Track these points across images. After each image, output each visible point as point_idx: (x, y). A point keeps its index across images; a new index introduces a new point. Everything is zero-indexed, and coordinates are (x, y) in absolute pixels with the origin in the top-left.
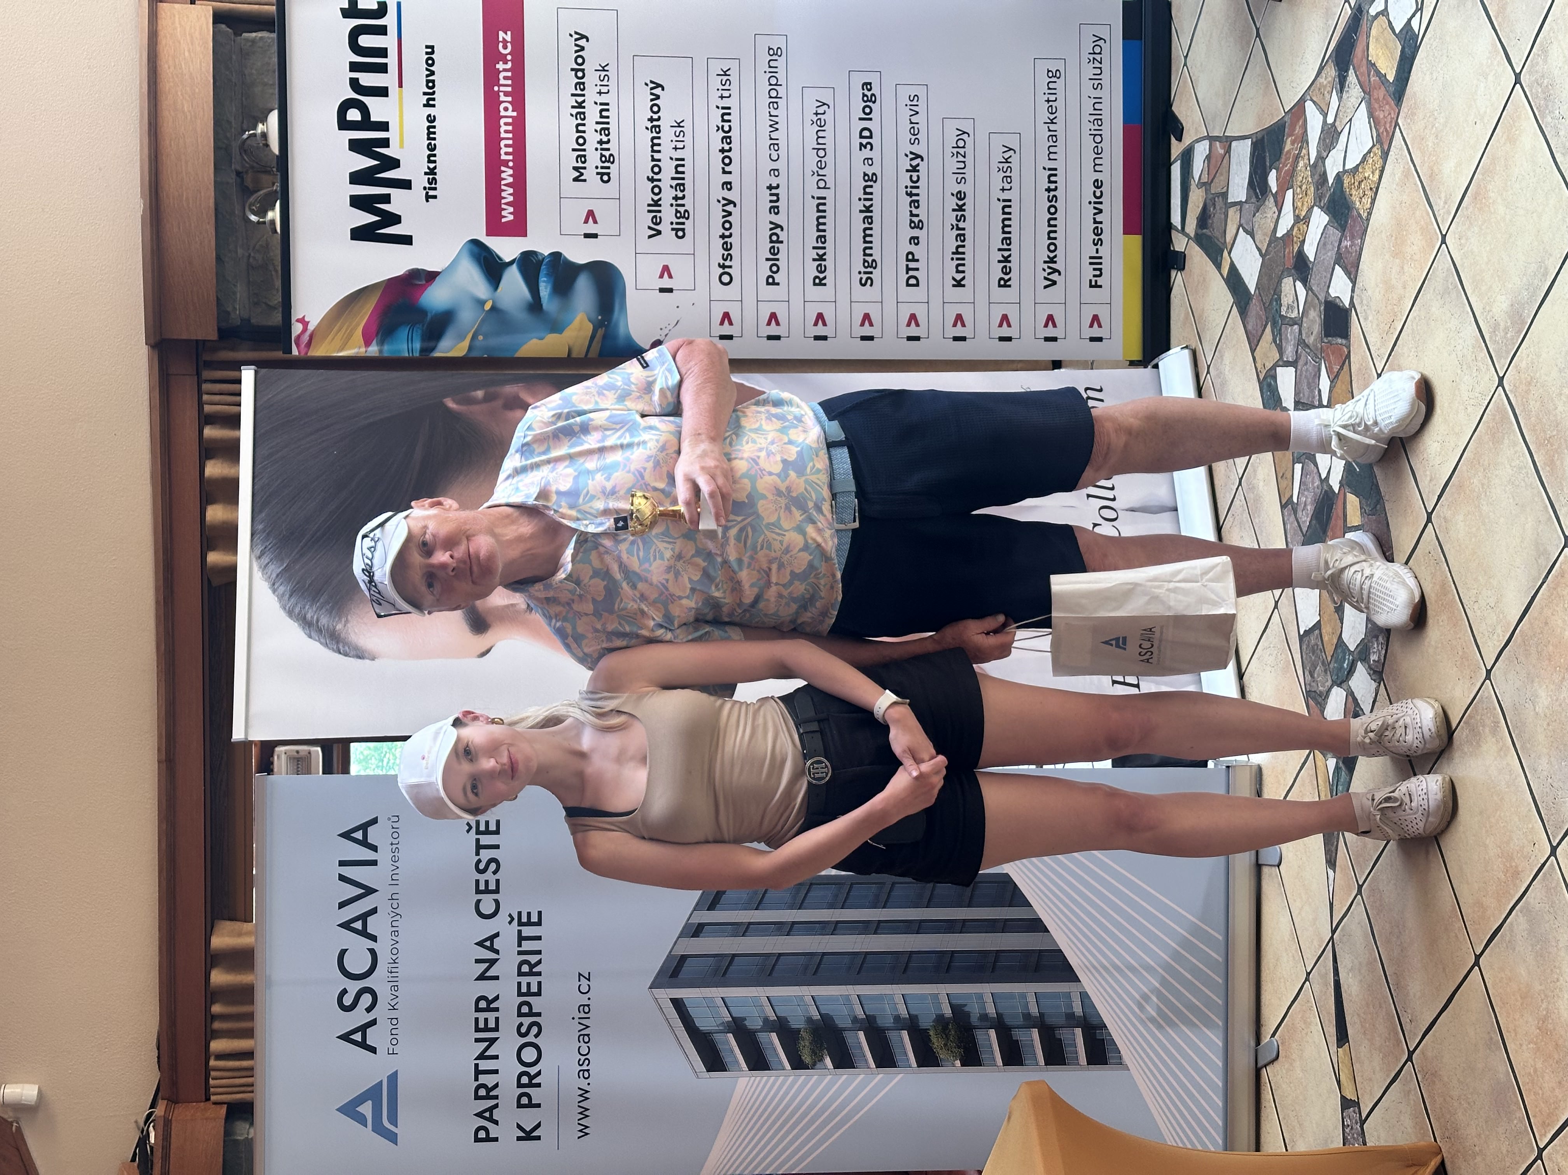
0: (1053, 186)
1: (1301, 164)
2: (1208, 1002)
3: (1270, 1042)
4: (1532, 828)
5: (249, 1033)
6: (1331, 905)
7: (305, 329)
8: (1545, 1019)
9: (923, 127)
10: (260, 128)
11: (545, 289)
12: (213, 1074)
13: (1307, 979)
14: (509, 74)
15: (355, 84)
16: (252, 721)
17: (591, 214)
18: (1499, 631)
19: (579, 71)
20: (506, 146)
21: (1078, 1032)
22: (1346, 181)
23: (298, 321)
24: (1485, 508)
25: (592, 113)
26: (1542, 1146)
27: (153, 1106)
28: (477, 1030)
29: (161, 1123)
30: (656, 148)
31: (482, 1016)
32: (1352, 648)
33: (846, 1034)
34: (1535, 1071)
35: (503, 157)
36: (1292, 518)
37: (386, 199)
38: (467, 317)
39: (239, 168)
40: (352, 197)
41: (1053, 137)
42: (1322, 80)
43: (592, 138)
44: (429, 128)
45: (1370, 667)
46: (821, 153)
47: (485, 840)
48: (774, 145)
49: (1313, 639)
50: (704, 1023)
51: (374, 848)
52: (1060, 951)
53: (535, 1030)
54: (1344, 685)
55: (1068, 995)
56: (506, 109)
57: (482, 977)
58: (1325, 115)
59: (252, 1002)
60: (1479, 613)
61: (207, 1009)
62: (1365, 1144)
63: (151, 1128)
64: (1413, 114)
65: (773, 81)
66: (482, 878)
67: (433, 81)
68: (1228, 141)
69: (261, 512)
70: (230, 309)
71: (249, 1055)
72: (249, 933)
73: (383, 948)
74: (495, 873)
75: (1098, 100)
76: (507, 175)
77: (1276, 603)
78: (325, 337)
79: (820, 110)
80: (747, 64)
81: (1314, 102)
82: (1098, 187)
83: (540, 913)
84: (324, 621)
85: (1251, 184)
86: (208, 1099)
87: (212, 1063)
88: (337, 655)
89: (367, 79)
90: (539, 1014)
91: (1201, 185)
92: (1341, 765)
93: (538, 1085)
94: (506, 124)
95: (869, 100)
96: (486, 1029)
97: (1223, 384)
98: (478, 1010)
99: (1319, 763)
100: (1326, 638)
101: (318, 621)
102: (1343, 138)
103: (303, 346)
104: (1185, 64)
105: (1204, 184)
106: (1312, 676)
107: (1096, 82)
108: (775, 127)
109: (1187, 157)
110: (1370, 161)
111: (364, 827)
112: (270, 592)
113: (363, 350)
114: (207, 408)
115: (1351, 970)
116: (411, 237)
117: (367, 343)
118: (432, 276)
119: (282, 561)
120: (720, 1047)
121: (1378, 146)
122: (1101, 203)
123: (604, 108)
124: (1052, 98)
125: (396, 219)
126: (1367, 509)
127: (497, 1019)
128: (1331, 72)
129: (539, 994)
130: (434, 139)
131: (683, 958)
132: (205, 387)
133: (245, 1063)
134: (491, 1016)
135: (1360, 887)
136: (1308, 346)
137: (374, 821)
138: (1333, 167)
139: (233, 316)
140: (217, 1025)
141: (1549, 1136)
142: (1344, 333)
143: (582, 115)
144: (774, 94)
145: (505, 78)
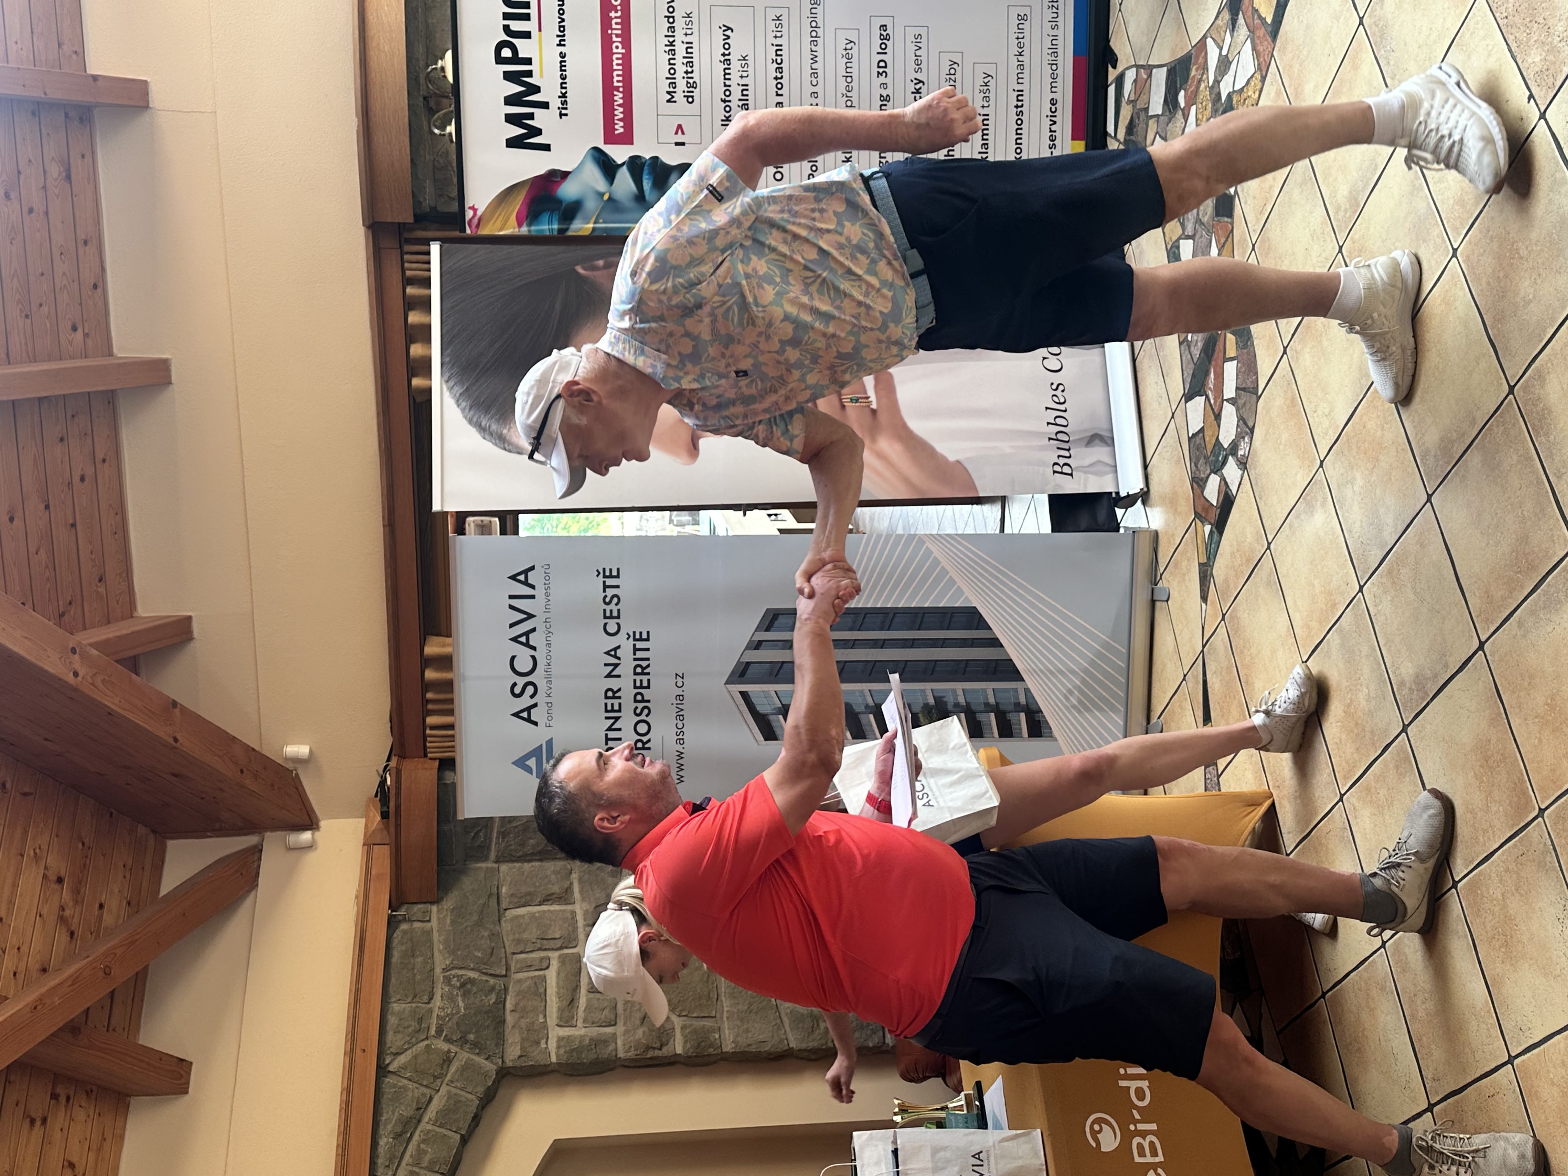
0: (1020, 104)
1: (1203, 85)
2: (1115, 696)
3: (1157, 722)
4: (1347, 573)
5: (451, 712)
6: (1203, 628)
7: (475, 214)
8: (1349, 706)
9: (924, 59)
10: (440, 63)
11: (647, 185)
12: (429, 739)
13: (1184, 679)
14: (619, 20)
15: (506, 29)
16: (446, 498)
17: (680, 127)
18: (1331, 432)
19: (670, 18)
20: (618, 75)
21: (1023, 716)
22: (1235, 99)
23: (470, 208)
24: (1325, 343)
25: (680, 50)
26: (1343, 792)
27: (389, 760)
28: (607, 711)
29: (394, 772)
30: (727, 77)
31: (609, 702)
32: (1226, 446)
33: (862, 717)
34: (1341, 740)
35: (616, 84)
36: (1187, 352)
37: (531, 116)
38: (591, 205)
39: (426, 94)
40: (506, 115)
41: (1021, 66)
42: (1219, 22)
43: (681, 69)
44: (561, 62)
45: (1238, 459)
46: (849, 80)
47: (609, 582)
48: (814, 74)
49: (1198, 440)
50: (762, 709)
51: (533, 587)
52: (1011, 660)
53: (646, 711)
54: (1219, 473)
55: (1016, 690)
56: (617, 47)
57: (609, 676)
58: (1221, 49)
59: (452, 691)
60: (1317, 419)
61: (423, 696)
62: (1220, 790)
63: (388, 775)
64: (1285, 48)
65: (814, 24)
66: (608, 608)
67: (564, 27)
68: (1149, 68)
69: (447, 349)
70: (421, 200)
71: (451, 727)
72: (449, 645)
73: (540, 655)
74: (617, 604)
75: (1055, 37)
76: (618, 98)
77: (1173, 414)
78: (488, 221)
79: (849, 47)
80: (795, 12)
81: (1213, 39)
82: (1053, 104)
83: (648, 632)
84: (494, 427)
85: (1166, 101)
86: (426, 756)
87: (428, 732)
88: (503, 452)
89: (516, 26)
90: (649, 701)
91: (1129, 102)
92: (1214, 529)
93: (649, 749)
94: (617, 59)
95: (885, 38)
96: (613, 711)
97: (1141, 252)
98: (607, 697)
99: (1199, 529)
100: (1207, 439)
101: (490, 426)
102: (1233, 66)
103: (474, 227)
104: (1120, 10)
105: (1132, 101)
106: (1196, 466)
107: (1054, 24)
108: (814, 59)
109: (1120, 81)
110: (1253, 84)
111: (526, 572)
112: (455, 406)
113: (517, 230)
114: (408, 273)
115: (1215, 673)
116: (549, 145)
117: (520, 225)
118: (565, 175)
119: (463, 384)
120: (774, 724)
121: (1259, 72)
122: (1055, 116)
123: (689, 45)
124: (1021, 36)
125: (538, 132)
126: (1241, 344)
127: (620, 704)
128: (1226, 16)
129: (648, 687)
130: (565, 71)
131: (748, 664)
132: (406, 257)
133: (450, 732)
134: (616, 702)
135: (1224, 615)
136: (1203, 224)
137: (532, 568)
138: (1225, 89)
139: (424, 205)
140: (430, 707)
141: (1348, 785)
142: (1230, 213)
143: (672, 52)
144: (814, 34)
145: (616, 23)
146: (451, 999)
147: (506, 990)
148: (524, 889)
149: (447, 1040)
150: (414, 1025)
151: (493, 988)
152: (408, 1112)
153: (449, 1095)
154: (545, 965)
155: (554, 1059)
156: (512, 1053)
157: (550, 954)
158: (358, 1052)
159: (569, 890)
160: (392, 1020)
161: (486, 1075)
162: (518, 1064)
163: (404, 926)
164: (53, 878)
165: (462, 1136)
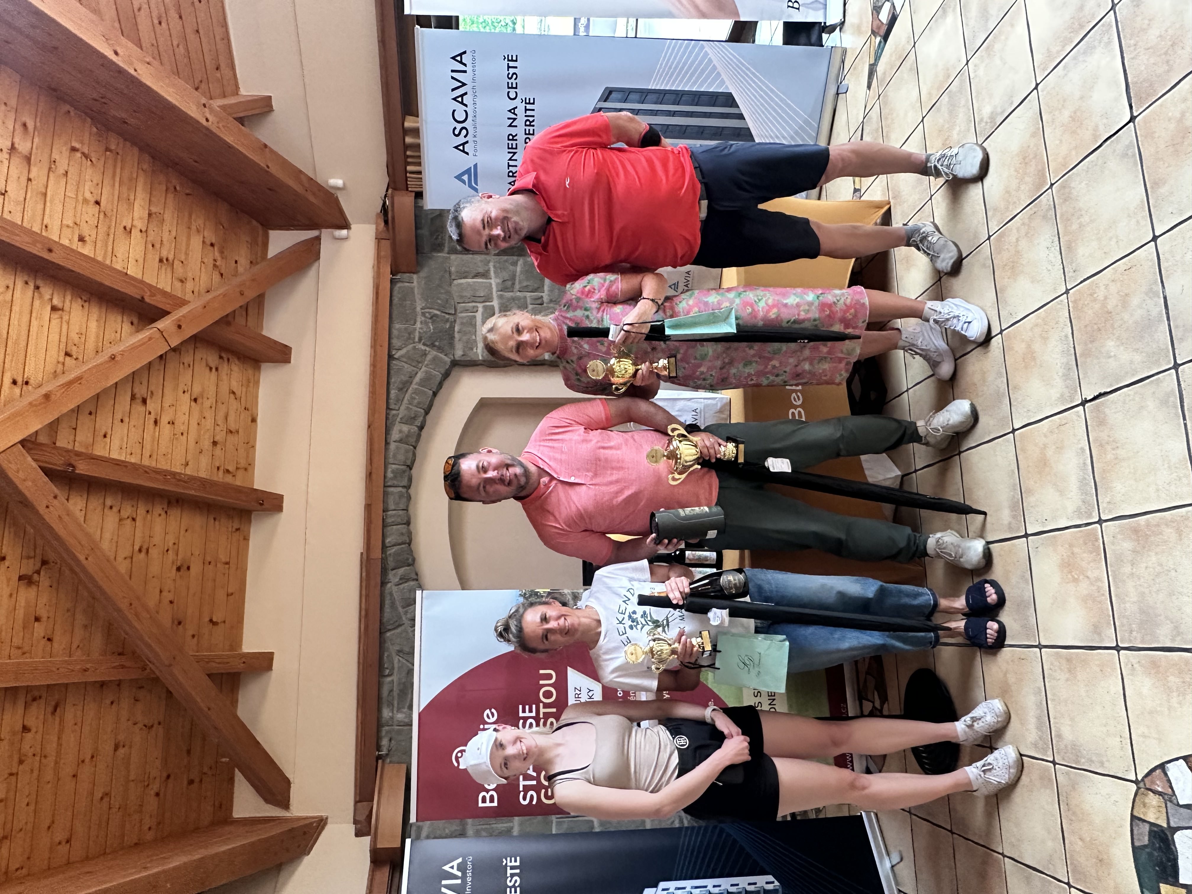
5: (420, 164)
6: (866, 106)
12: (408, 180)
16: (412, 4)
27: (387, 191)
28: (509, 148)
29: (390, 197)
31: (510, 142)
47: (511, 64)
51: (465, 65)
52: (749, 129)
57: (510, 126)
59: (420, 151)
62: (860, 203)
63: (387, 200)
71: (420, 173)
72: (418, 123)
73: (470, 110)
74: (515, 79)
83: (534, 99)
86: (407, 190)
87: (408, 175)
92: (882, 40)
96: (512, 148)
98: (509, 139)
99: (872, 41)
111: (461, 55)
127: (516, 144)
133: (420, 176)
134: (514, 143)
135: (880, 96)
137: (465, 53)
140: (409, 160)
146: (426, 323)
147: (455, 321)
148: (464, 269)
149: (424, 344)
150: (407, 335)
151: (448, 319)
152: (404, 378)
153: (426, 372)
154: (475, 310)
155: (480, 358)
156: (459, 353)
157: (478, 305)
158: (378, 347)
159: (488, 271)
160: (395, 332)
161: (445, 363)
162: (463, 359)
163: (399, 285)
164: (209, 243)
165: (434, 392)
